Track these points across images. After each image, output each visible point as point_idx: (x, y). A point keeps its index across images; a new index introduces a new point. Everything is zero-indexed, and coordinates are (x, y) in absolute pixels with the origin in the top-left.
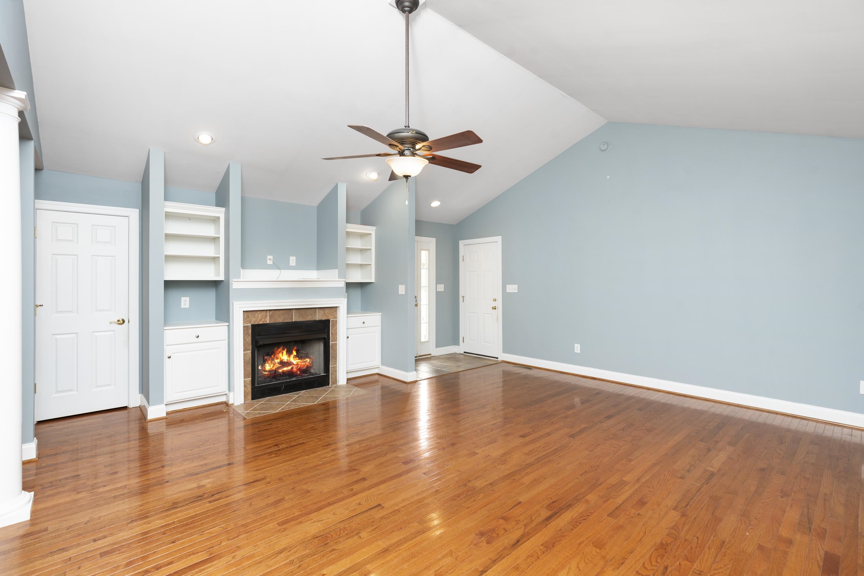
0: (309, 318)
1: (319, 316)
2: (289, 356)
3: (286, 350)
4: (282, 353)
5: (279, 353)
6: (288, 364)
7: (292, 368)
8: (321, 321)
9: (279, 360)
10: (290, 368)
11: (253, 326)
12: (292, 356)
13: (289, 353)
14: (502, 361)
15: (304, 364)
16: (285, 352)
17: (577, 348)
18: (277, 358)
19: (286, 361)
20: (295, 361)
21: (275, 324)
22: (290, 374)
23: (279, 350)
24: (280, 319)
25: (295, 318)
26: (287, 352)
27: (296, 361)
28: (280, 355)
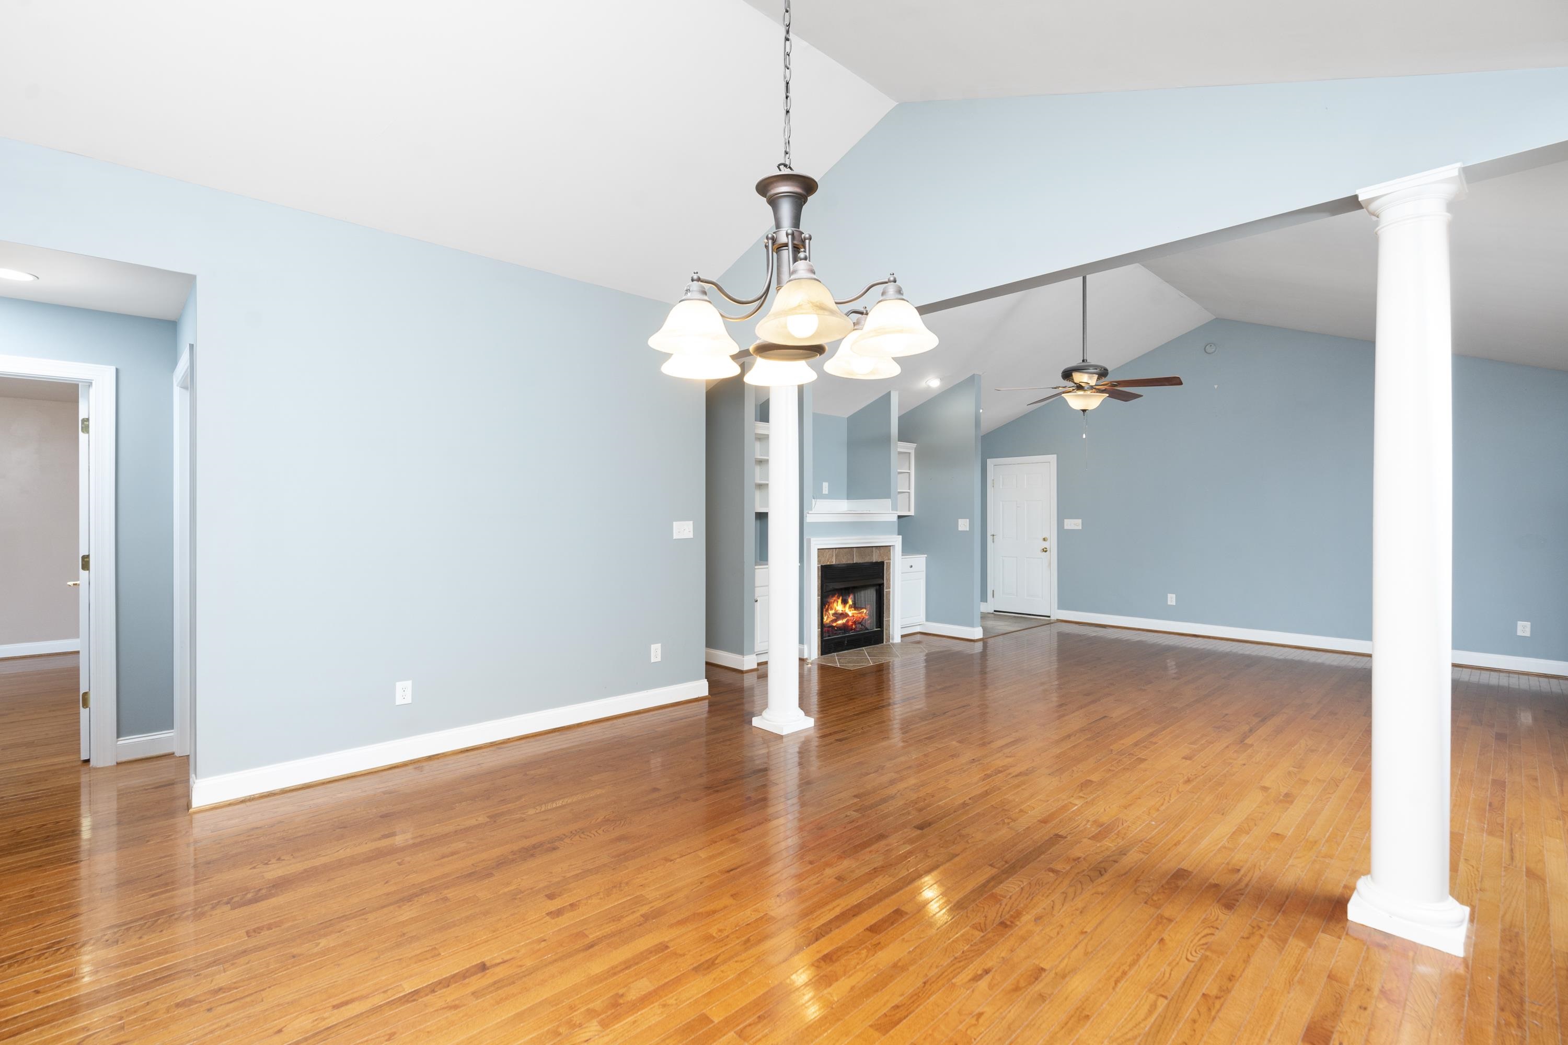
0: (867, 560)
1: (875, 558)
2: (845, 607)
3: (841, 598)
4: (837, 602)
5: (834, 602)
6: (844, 615)
7: (848, 621)
8: (877, 563)
9: (835, 611)
10: (844, 621)
11: (822, 566)
12: (848, 606)
13: (845, 602)
14: (1057, 620)
15: (859, 615)
16: (840, 601)
17: (1172, 599)
18: (832, 609)
19: (841, 612)
20: (850, 612)
21: (839, 566)
22: (845, 628)
23: (834, 598)
24: (845, 560)
25: (856, 560)
26: (842, 600)
27: (852, 612)
28: (835, 605)
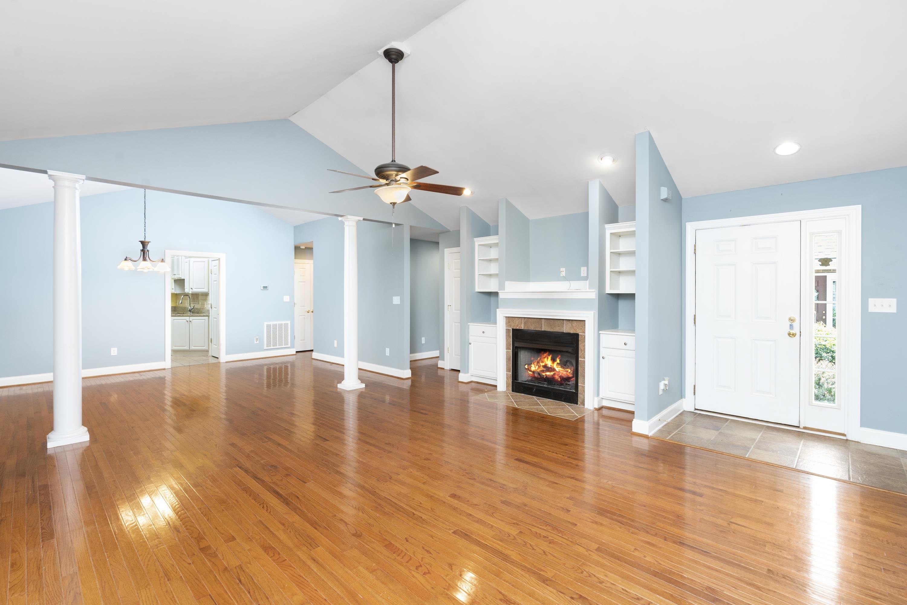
0: (557, 329)
1: (566, 329)
2: (553, 363)
3: (551, 356)
4: (548, 358)
5: (545, 358)
6: (551, 369)
7: (554, 374)
8: (569, 334)
9: (543, 364)
10: (552, 373)
11: (514, 330)
12: (556, 363)
13: (553, 360)
15: (565, 373)
16: (550, 358)
18: (542, 362)
19: (550, 366)
20: (558, 369)
21: (529, 331)
22: (551, 380)
23: (545, 355)
24: (532, 327)
25: (545, 328)
26: (552, 358)
27: (559, 369)
28: (546, 359)
